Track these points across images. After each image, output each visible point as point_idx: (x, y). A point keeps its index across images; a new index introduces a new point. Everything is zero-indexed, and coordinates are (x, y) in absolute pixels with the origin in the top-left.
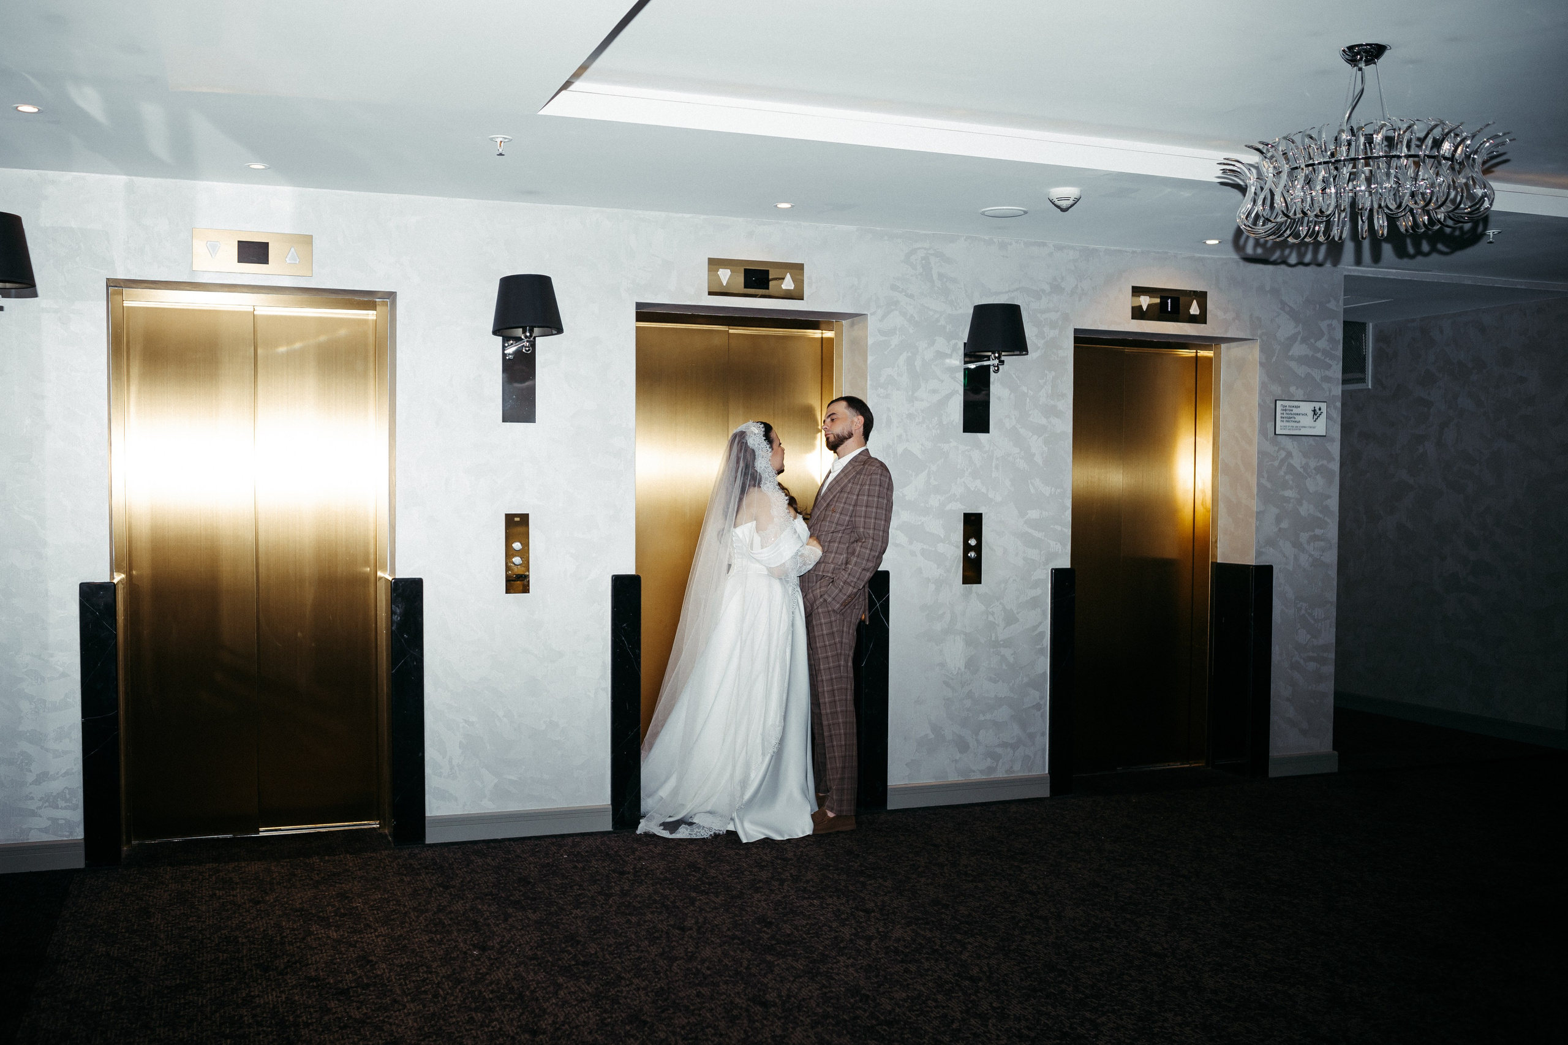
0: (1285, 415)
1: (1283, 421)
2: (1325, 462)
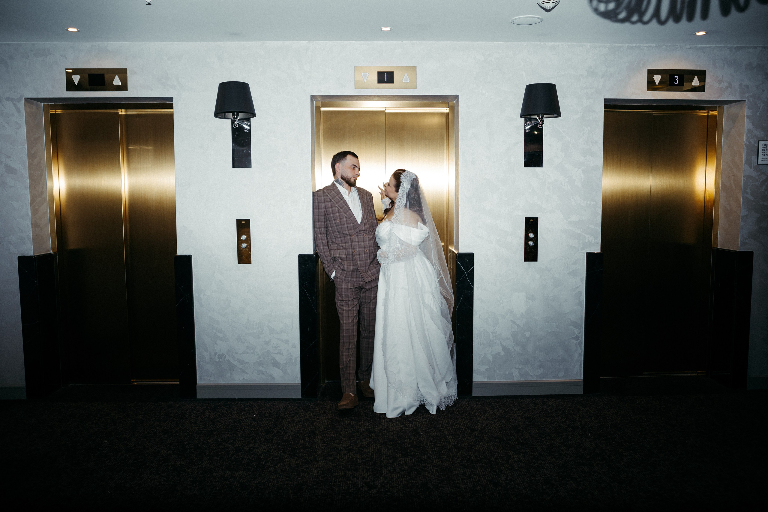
0: (766, 151)
1: (764, 155)
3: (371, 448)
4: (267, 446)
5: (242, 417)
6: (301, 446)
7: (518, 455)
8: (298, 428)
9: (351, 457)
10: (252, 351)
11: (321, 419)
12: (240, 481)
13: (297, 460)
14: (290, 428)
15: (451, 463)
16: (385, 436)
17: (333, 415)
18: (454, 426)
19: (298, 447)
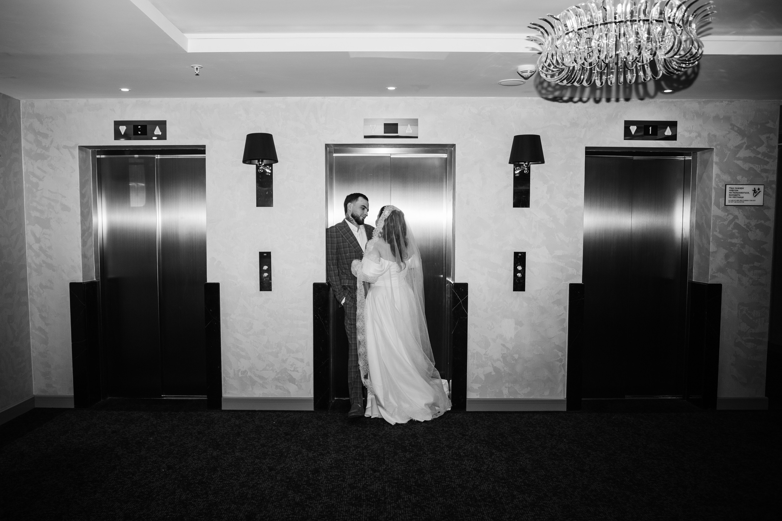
0: (732, 194)
1: (731, 197)
2: (763, 222)
3: (375, 446)
4: (287, 443)
5: (263, 424)
6: (316, 444)
7: (500, 453)
8: (313, 432)
9: (358, 452)
10: (271, 368)
11: (333, 426)
12: (268, 466)
13: (313, 453)
14: (306, 431)
15: (443, 457)
16: (388, 438)
17: (342, 423)
18: (448, 432)
19: (313, 444)
